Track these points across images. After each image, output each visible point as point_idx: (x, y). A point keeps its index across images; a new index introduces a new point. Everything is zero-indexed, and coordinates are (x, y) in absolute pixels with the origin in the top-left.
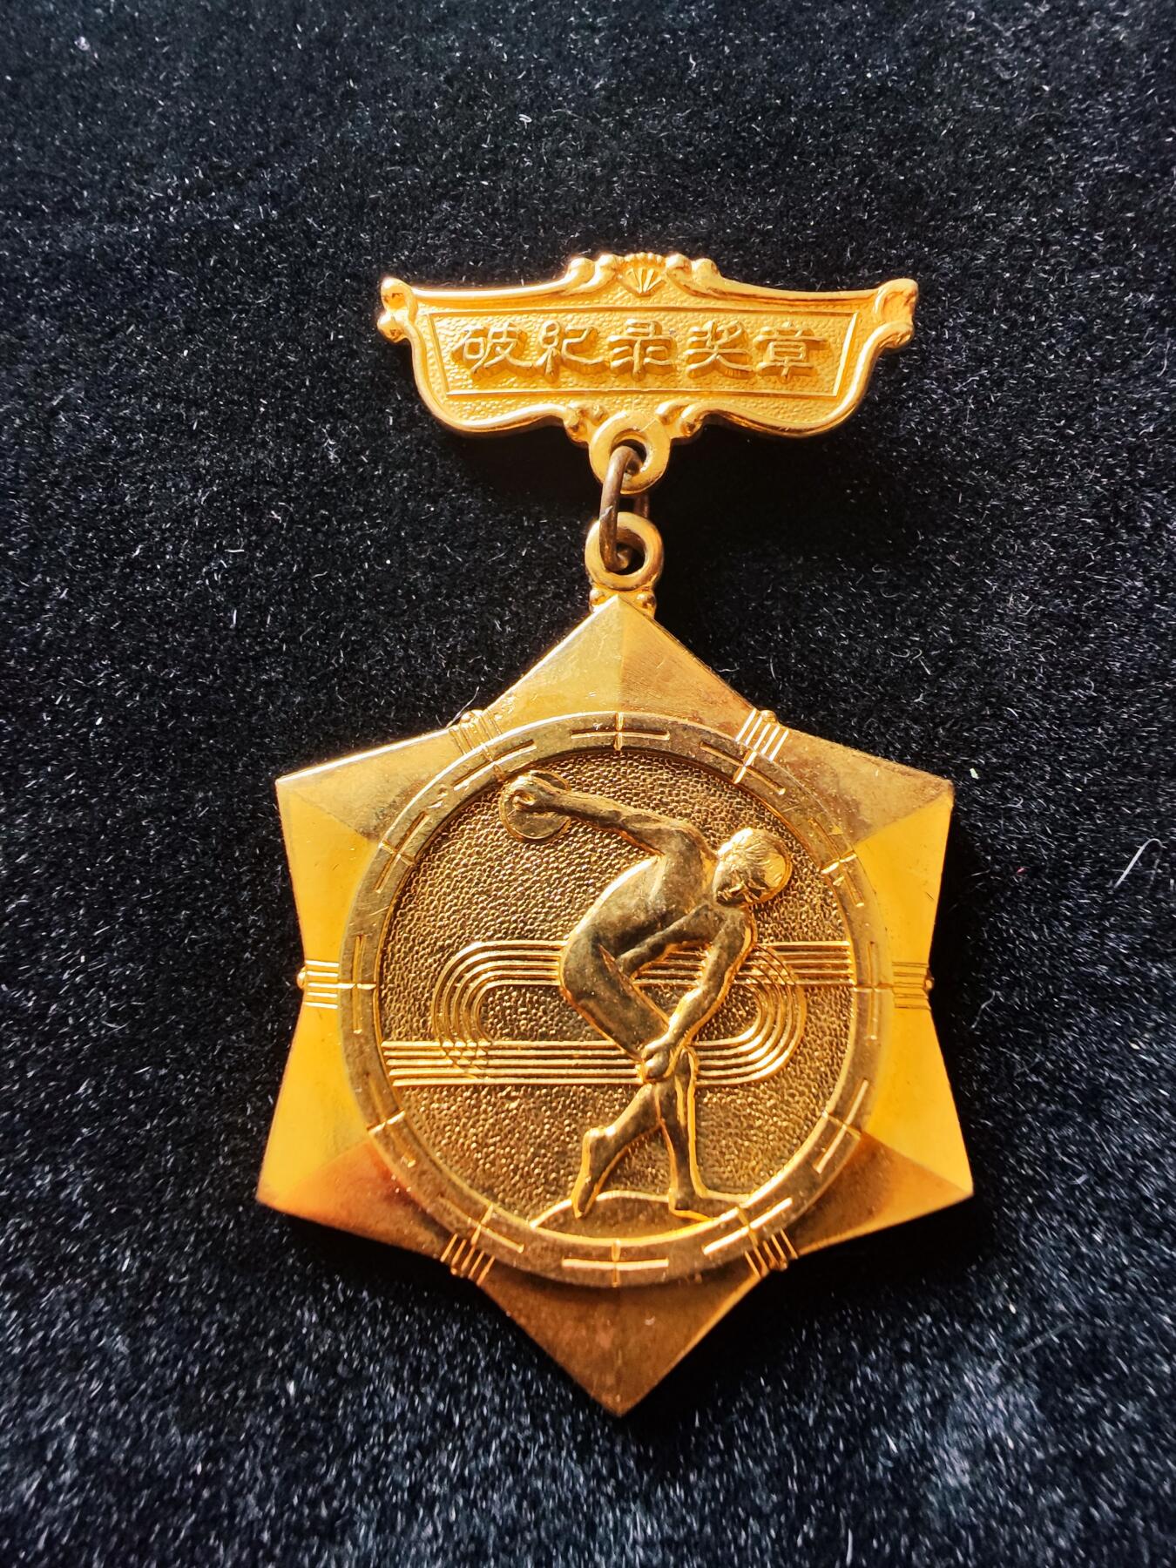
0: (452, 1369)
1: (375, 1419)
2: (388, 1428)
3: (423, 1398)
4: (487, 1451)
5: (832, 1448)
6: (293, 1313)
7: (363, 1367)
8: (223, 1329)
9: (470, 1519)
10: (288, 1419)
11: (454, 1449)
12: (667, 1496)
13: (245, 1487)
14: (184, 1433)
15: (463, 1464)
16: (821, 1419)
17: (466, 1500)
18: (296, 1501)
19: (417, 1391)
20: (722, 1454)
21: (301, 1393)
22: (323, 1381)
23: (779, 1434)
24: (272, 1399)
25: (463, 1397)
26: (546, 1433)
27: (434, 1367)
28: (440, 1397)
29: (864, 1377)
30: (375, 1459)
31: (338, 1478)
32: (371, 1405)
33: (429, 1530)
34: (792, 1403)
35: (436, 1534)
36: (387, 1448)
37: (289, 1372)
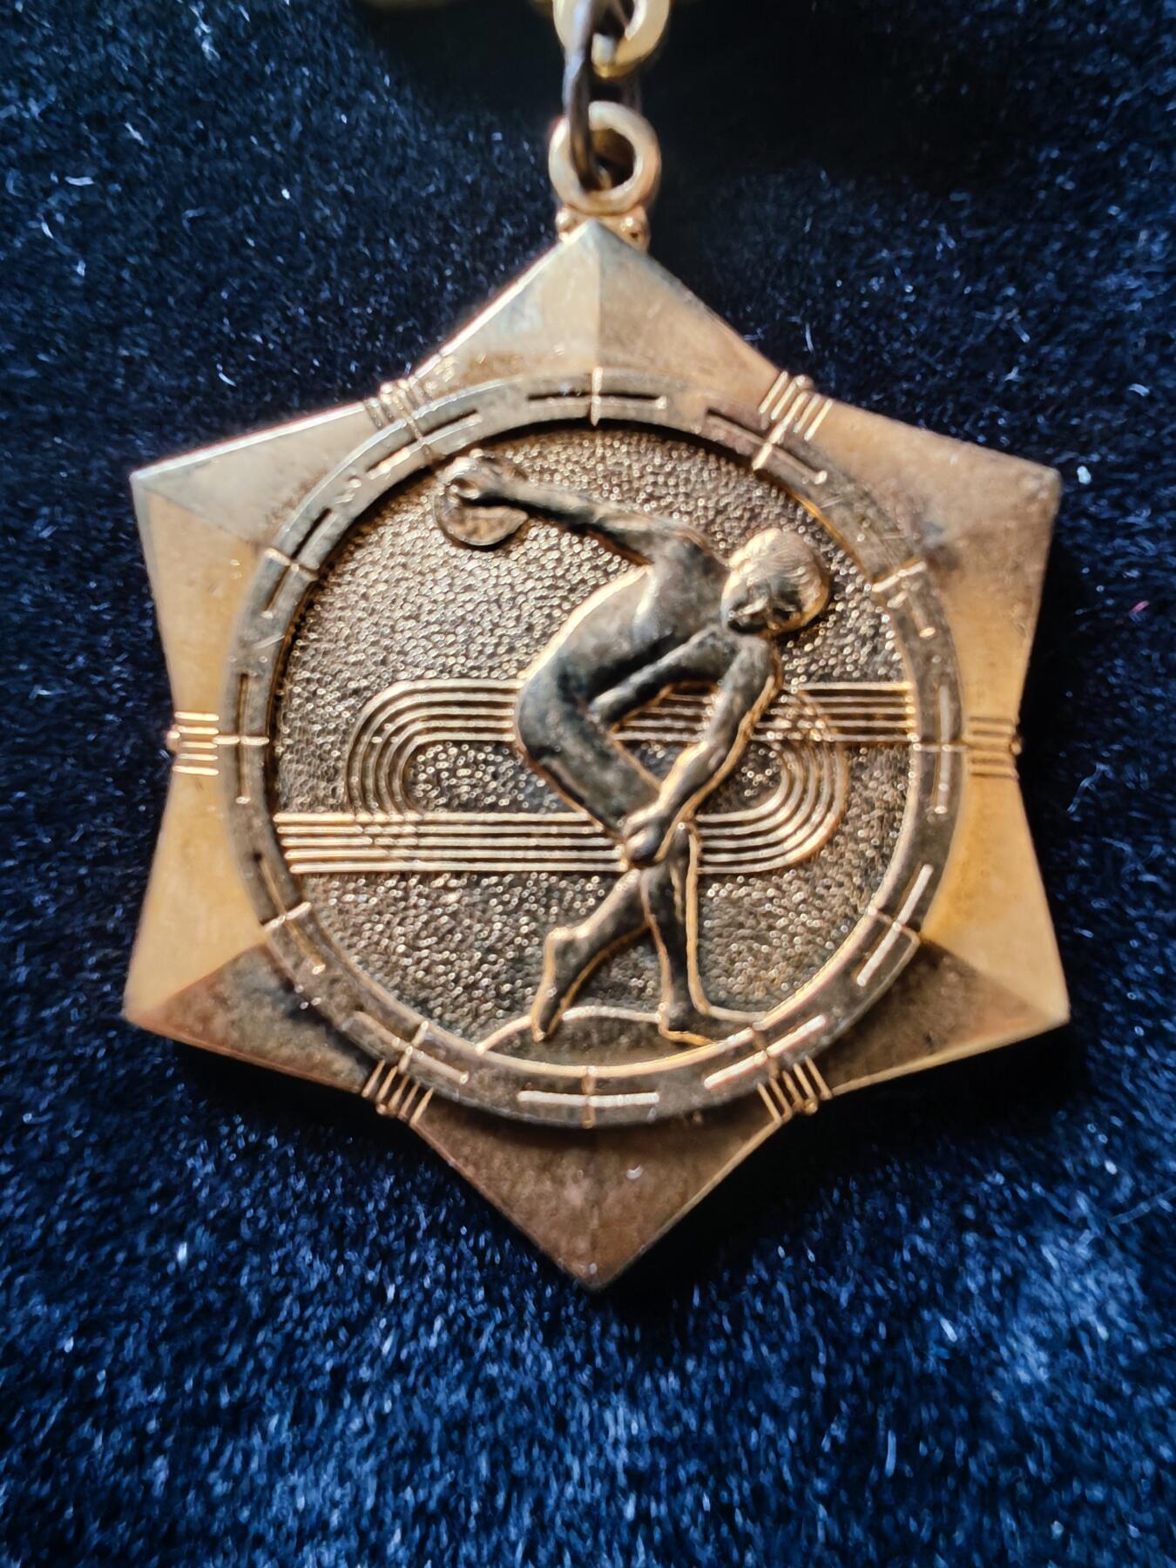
0: (384, 1231)
1: (287, 1290)
2: (304, 1300)
3: (348, 1266)
4: (430, 1331)
5: (870, 1333)
6: (182, 1163)
7: (271, 1228)
8: (94, 1179)
9: (408, 1409)
10: (180, 1288)
11: (388, 1328)
12: (657, 1388)
13: (127, 1369)
14: (48, 1302)
15: (400, 1345)
16: (856, 1299)
17: (404, 1390)
18: (189, 1385)
19: (340, 1259)
20: (727, 1337)
21: (193, 1258)
22: (222, 1242)
23: (801, 1315)
24: (159, 1263)
25: (399, 1264)
26: (504, 1310)
27: (363, 1229)
28: (370, 1264)
29: (914, 1250)
30: (289, 1337)
31: (243, 1358)
32: (281, 1273)
33: (356, 1424)
34: (819, 1278)
35: (365, 1429)
36: (303, 1323)
37: (179, 1233)
